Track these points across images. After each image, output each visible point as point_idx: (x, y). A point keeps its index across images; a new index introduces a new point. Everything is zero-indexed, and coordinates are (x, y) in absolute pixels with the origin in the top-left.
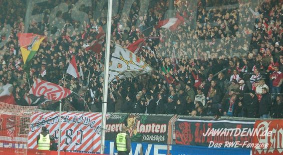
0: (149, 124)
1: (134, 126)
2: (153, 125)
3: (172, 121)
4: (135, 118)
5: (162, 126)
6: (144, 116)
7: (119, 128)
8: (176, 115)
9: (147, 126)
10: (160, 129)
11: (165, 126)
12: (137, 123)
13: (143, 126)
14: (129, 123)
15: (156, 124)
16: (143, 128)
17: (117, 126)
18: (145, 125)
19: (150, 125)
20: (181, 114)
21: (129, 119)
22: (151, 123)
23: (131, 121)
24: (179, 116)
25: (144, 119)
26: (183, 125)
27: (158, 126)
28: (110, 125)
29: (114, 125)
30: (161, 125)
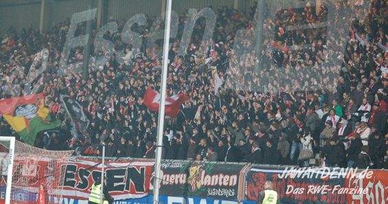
0: (216, 174)
1: (198, 177)
2: (221, 176)
3: (244, 171)
4: (199, 167)
5: (232, 177)
6: (210, 165)
7: (179, 179)
8: (249, 164)
9: (213, 177)
10: (229, 182)
11: (235, 177)
12: (201, 172)
13: (208, 177)
14: (192, 174)
15: (224, 175)
16: (208, 180)
17: (177, 176)
18: (211, 176)
19: (217, 176)
20: (256, 163)
21: (191, 168)
22: (218, 173)
23: (193, 170)
24: (253, 165)
25: (210, 169)
26: (257, 176)
27: (227, 177)
28: (168, 176)
29: (173, 176)
30: (230, 176)
